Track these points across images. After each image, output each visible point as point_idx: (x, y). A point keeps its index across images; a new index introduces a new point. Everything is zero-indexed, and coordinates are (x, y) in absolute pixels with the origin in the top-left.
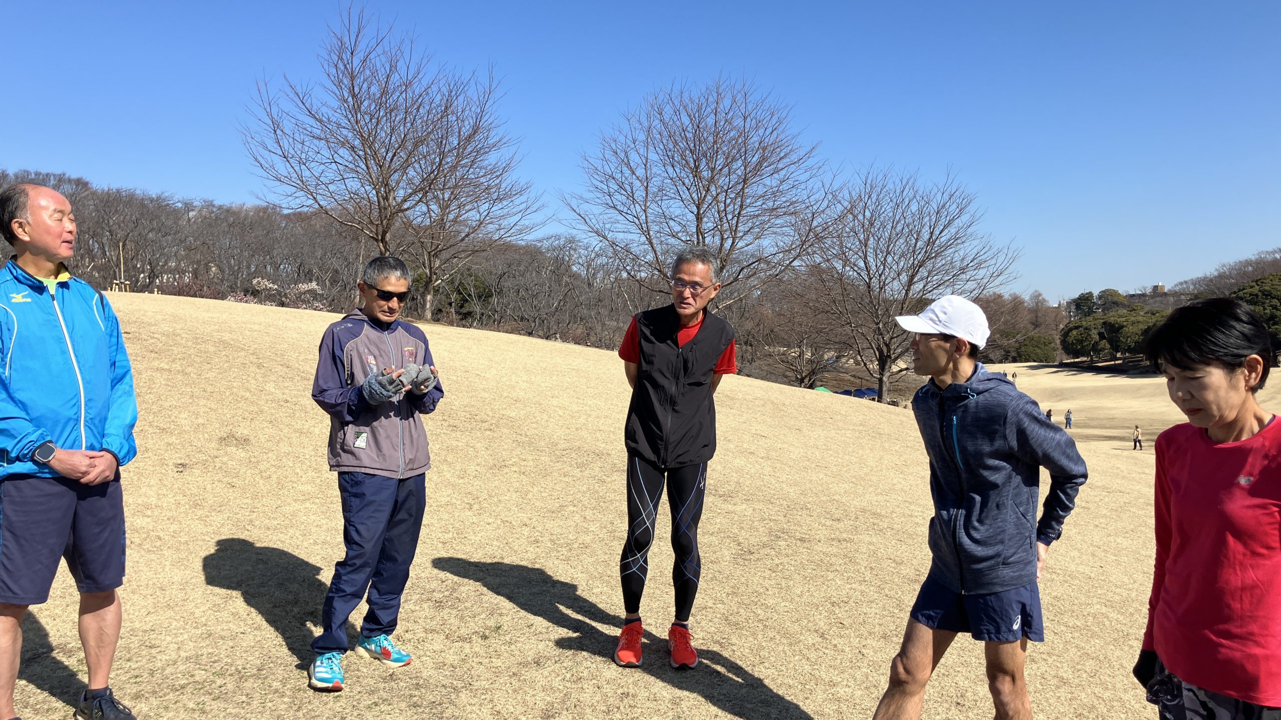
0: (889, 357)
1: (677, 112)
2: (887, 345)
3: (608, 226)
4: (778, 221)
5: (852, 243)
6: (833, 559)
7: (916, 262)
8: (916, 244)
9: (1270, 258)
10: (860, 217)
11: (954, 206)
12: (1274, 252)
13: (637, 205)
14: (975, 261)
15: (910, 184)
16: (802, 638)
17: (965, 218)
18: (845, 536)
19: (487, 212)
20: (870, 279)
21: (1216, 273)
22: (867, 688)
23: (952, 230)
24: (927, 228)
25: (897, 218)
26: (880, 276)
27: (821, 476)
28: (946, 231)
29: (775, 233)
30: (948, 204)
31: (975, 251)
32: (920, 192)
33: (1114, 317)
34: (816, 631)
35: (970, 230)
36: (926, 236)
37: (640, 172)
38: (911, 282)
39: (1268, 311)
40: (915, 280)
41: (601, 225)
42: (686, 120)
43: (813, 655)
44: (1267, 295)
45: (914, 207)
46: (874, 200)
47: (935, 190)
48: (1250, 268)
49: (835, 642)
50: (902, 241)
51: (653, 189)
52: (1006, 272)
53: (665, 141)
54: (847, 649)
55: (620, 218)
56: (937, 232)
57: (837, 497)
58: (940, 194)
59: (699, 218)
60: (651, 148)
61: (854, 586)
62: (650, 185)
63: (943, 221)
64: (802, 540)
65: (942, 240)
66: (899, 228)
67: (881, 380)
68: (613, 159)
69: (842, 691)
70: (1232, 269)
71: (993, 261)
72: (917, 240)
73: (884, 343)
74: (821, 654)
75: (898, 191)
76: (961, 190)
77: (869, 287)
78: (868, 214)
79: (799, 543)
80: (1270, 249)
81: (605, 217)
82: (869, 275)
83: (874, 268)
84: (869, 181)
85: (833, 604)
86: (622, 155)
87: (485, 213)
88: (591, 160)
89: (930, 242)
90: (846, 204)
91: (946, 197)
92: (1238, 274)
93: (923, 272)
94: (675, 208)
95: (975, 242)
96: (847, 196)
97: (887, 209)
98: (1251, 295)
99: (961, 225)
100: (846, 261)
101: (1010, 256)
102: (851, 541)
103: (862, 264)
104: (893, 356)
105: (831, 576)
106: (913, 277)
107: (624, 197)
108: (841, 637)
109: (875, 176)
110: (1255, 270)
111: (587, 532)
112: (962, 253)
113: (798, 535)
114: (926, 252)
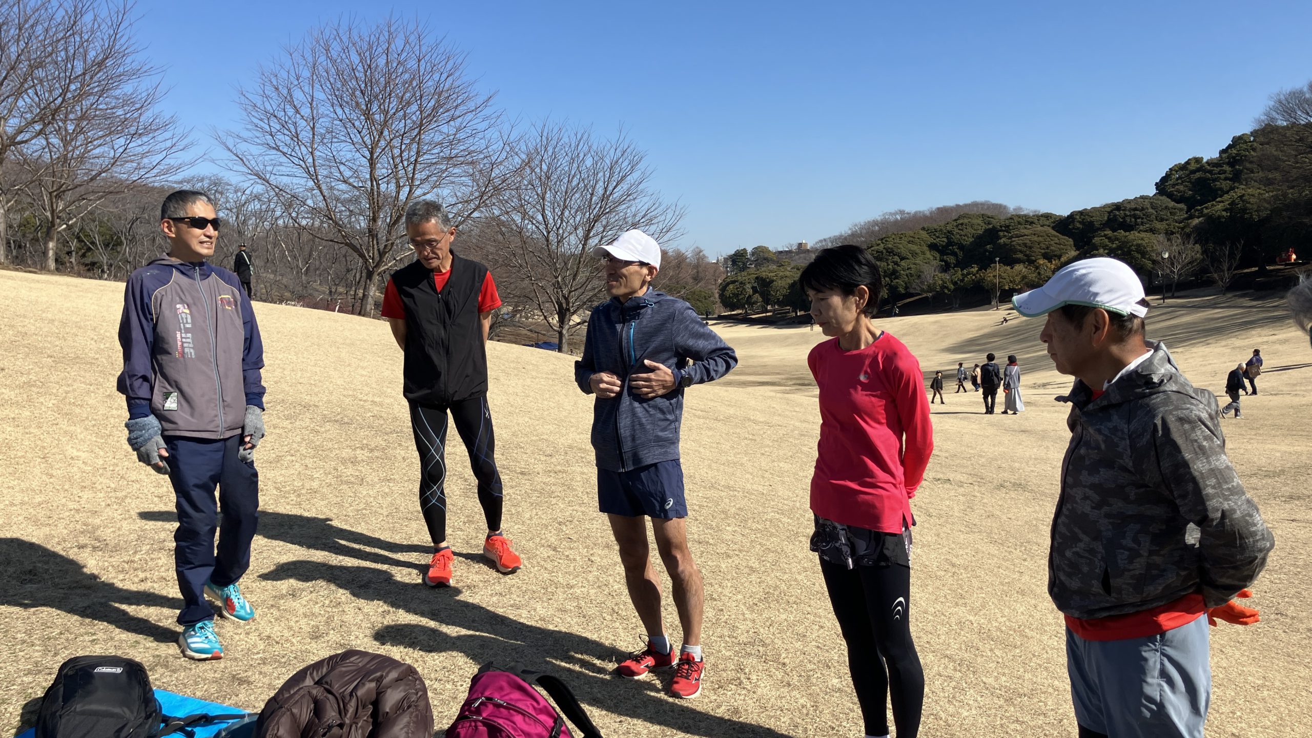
0: (569, 310)
1: (345, 50)
2: (566, 299)
3: (269, 168)
4: (456, 171)
5: (530, 197)
6: (553, 488)
7: (592, 216)
8: (591, 199)
9: (892, 219)
10: (538, 170)
11: (626, 163)
12: (896, 214)
13: (303, 148)
14: (646, 218)
15: (585, 138)
16: (538, 552)
17: (636, 175)
18: (559, 468)
19: (123, 148)
20: (549, 233)
21: (850, 232)
22: (599, 587)
23: (624, 186)
24: (601, 183)
25: (573, 172)
26: (558, 229)
27: (527, 419)
28: (619, 187)
29: (453, 182)
30: (621, 160)
31: (646, 207)
32: (594, 147)
33: (767, 271)
34: (549, 546)
35: (641, 187)
36: (600, 190)
37: (306, 111)
38: (587, 238)
39: (890, 267)
40: (591, 234)
41: (262, 167)
42: (355, 59)
43: (549, 566)
44: (890, 252)
45: (589, 162)
46: (550, 153)
47: (609, 145)
48: (877, 228)
49: (567, 554)
50: (577, 195)
51: (320, 130)
52: (674, 228)
53: (332, 80)
54: (578, 558)
55: (284, 159)
56: (610, 188)
57: (545, 437)
58: (613, 150)
59: (372, 163)
60: (317, 86)
61: (575, 508)
62: (317, 125)
63: (616, 177)
64: (522, 473)
65: (615, 196)
66: (574, 183)
67: (561, 334)
68: (274, 95)
69: (578, 591)
70: (861, 229)
71: (663, 217)
72: (592, 194)
73: (564, 296)
74: (556, 564)
75: (573, 145)
76: (632, 147)
77: (548, 241)
78: (544, 167)
79: (520, 477)
80: (893, 211)
81: (267, 158)
82: (547, 228)
83: (551, 221)
84: (545, 134)
85: (560, 523)
86: (285, 92)
87: (121, 150)
88: (247, 95)
89: (605, 198)
90: (524, 156)
91: (619, 153)
92: (867, 233)
93: (599, 227)
94: (346, 152)
95: (646, 199)
96: (524, 148)
97: (564, 162)
98: (877, 252)
99: (632, 182)
100: (524, 215)
101: (677, 213)
102: (564, 472)
103: (540, 218)
104: (572, 310)
105: (554, 501)
106: (589, 231)
107: (287, 138)
108: (571, 549)
109: (551, 128)
110: (880, 230)
111: (312, 479)
112: (633, 209)
113: (519, 470)
114: (601, 207)
